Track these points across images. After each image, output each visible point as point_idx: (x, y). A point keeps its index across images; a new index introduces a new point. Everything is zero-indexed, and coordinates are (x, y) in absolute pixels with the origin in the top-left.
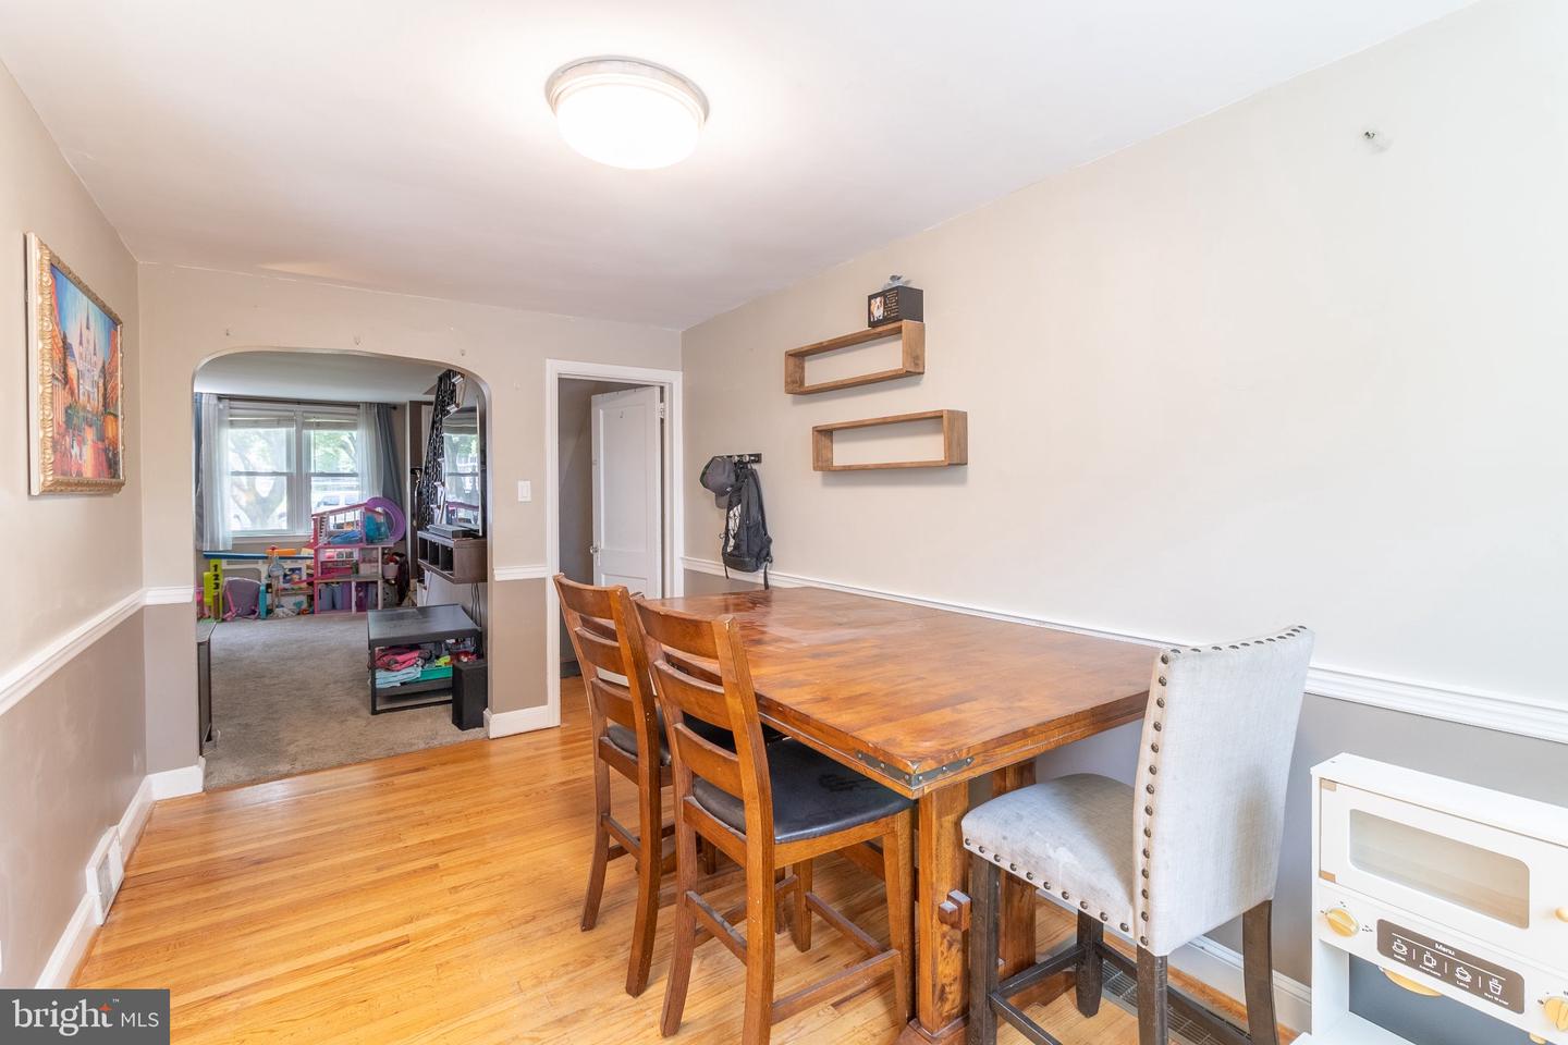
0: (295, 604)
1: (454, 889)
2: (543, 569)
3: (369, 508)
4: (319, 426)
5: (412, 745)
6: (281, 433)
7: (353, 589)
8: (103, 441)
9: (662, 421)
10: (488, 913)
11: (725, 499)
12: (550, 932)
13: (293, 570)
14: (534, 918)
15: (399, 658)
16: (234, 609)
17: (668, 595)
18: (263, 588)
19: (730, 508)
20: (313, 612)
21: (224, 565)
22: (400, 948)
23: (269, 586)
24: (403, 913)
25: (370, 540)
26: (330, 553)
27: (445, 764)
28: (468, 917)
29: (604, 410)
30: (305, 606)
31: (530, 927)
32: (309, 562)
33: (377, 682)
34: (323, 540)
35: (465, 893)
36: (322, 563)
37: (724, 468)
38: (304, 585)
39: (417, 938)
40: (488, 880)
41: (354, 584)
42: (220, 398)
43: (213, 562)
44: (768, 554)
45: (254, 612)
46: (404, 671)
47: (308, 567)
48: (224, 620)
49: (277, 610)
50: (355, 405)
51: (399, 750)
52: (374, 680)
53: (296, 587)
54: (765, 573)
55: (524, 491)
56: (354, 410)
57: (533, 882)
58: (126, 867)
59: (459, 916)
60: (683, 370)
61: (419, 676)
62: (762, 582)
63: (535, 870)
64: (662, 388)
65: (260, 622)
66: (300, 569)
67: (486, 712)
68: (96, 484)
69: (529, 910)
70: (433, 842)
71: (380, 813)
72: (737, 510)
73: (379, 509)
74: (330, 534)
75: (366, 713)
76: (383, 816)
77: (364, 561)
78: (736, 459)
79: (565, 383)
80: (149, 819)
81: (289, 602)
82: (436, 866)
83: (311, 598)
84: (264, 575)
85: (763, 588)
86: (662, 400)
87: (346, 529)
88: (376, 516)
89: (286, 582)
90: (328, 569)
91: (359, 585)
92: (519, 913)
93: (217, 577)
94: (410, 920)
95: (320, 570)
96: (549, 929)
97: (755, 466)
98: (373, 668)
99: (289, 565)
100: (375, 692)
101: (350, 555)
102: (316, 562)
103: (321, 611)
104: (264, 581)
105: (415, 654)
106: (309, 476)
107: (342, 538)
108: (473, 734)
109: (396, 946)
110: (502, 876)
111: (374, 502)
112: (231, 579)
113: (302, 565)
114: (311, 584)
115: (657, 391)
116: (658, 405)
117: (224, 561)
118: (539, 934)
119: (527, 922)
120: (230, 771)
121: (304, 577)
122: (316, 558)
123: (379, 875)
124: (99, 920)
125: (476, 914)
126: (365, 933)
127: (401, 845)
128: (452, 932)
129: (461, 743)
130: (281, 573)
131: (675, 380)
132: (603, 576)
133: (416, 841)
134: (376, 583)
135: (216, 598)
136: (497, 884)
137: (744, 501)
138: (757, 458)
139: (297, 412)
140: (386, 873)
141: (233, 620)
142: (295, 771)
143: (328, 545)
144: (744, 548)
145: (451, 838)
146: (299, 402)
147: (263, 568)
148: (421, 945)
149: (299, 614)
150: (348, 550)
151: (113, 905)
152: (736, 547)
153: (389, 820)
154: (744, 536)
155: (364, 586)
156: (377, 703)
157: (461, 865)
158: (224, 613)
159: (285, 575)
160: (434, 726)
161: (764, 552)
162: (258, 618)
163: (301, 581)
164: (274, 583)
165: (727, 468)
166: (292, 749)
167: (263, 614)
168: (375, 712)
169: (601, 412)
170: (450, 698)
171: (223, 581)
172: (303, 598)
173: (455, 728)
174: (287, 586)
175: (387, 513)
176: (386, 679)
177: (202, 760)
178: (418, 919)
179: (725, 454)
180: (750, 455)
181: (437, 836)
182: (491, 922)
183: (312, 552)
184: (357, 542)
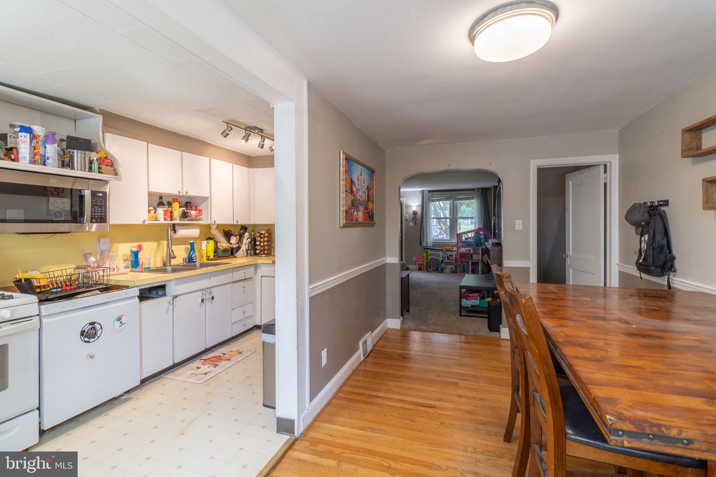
0: (451, 269)
1: (460, 396)
2: (528, 263)
3: (477, 232)
4: (460, 199)
5: (469, 332)
6: (448, 203)
7: (470, 265)
8: (367, 210)
9: (605, 184)
10: (468, 412)
11: (640, 230)
12: (489, 433)
13: (450, 255)
14: (485, 424)
15: (470, 295)
16: (432, 268)
17: (608, 285)
18: (440, 261)
19: (642, 235)
20: (456, 272)
21: (429, 252)
22: (432, 409)
23: (442, 261)
24: (439, 396)
25: (477, 245)
26: (463, 250)
27: (478, 344)
28: (460, 409)
29: (571, 181)
30: (454, 269)
31: (482, 427)
32: (456, 253)
33: (462, 303)
34: (460, 244)
35: (463, 399)
36: (460, 253)
37: (640, 210)
38: (454, 261)
39: (439, 408)
40: (474, 398)
41: (470, 263)
42: (429, 191)
43: (426, 250)
44: (672, 266)
45: (437, 270)
46: (473, 301)
47: (455, 255)
48: (429, 272)
49: (445, 270)
50: (473, 190)
51: (463, 333)
52: (461, 302)
53: (451, 262)
54: (668, 279)
55: (519, 225)
56: (472, 192)
57: (492, 408)
58: (374, 346)
59: (457, 407)
60: (619, 153)
61: (478, 304)
62: (666, 283)
63: (495, 403)
64: (605, 166)
65: (439, 274)
66: (452, 255)
67: (501, 326)
68: (363, 223)
69: (485, 419)
70: (460, 374)
71: (447, 355)
72: (646, 237)
73: (481, 233)
74: (463, 242)
75: (458, 314)
76: (448, 357)
77: (475, 254)
78: (649, 204)
79: (541, 171)
80: (385, 333)
81: (449, 267)
82: (457, 384)
83: (456, 266)
84: (441, 256)
85: (666, 288)
86: (605, 172)
87: (469, 240)
88: (480, 236)
89: (448, 259)
90: (462, 256)
91: (473, 263)
92: (480, 418)
93: (427, 256)
94: (440, 400)
95: (459, 256)
96: (489, 432)
97: (663, 208)
98: (461, 297)
99: (449, 253)
100: (461, 307)
101: (470, 251)
102: (458, 253)
103: (460, 272)
104: (441, 259)
105: (477, 294)
106: (457, 219)
107: (467, 244)
108: (495, 334)
109: (431, 407)
110: (480, 399)
111: (480, 229)
112: (431, 257)
113: (453, 253)
114: (456, 261)
115: (602, 168)
116: (602, 175)
117: (429, 250)
118: (484, 432)
119: (482, 424)
120: (410, 324)
121: (454, 258)
122: (457, 251)
123: (437, 378)
124: (362, 359)
125: (463, 410)
126: (424, 398)
127: (448, 370)
128: (452, 412)
129: (488, 337)
130: (446, 256)
131: (614, 160)
132: (571, 270)
133: (454, 371)
134: (479, 263)
135: (427, 263)
136: (477, 401)
137: (651, 231)
138: (666, 203)
139: (452, 195)
140: (440, 379)
141: (431, 272)
142: (427, 330)
143: (462, 247)
144: (650, 261)
145: (467, 375)
146: (454, 190)
147: (441, 254)
148: (439, 411)
149: (452, 272)
150: (469, 249)
151: (367, 356)
152: (645, 260)
153: (449, 359)
154: (651, 253)
155: (475, 264)
156: (462, 312)
157: (467, 388)
158: (429, 269)
159: (448, 257)
160: (480, 326)
161: (669, 265)
162: (439, 272)
163: (453, 260)
164: (444, 259)
165: (642, 210)
166: (430, 322)
167: (440, 271)
168: (461, 315)
169: (571, 183)
170: (487, 316)
171: (429, 257)
172: (454, 267)
173: (488, 329)
174: (448, 261)
175: (484, 234)
176: (466, 303)
177: (401, 318)
178: (442, 401)
179: (642, 202)
180: (659, 202)
181: (463, 372)
182: (467, 416)
183: (456, 248)
184: (472, 245)
